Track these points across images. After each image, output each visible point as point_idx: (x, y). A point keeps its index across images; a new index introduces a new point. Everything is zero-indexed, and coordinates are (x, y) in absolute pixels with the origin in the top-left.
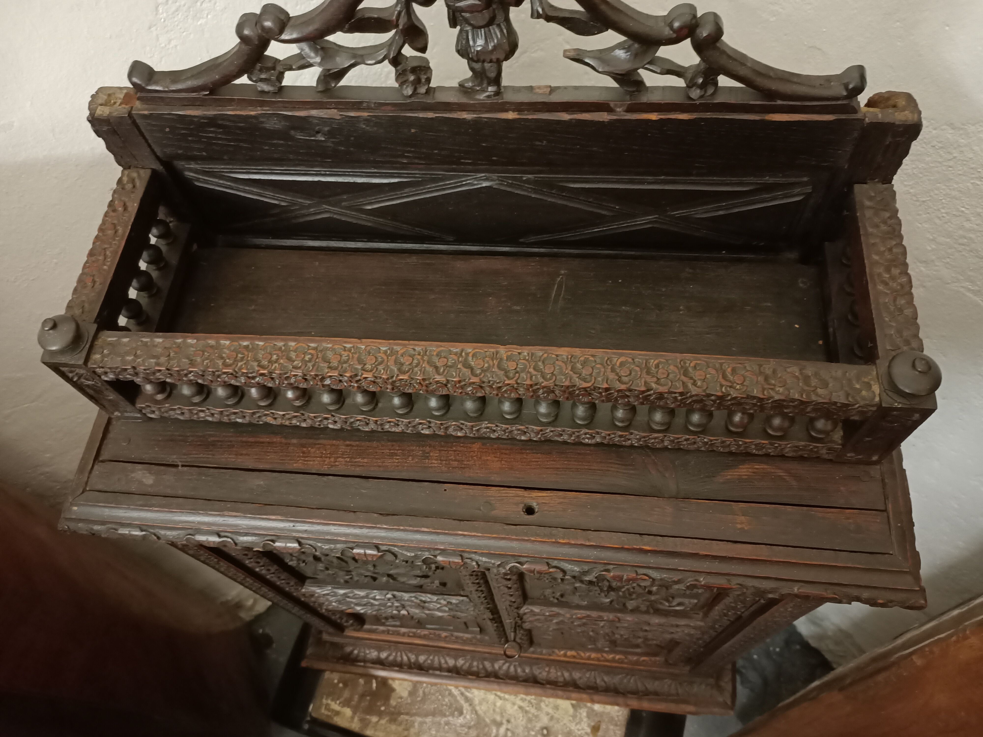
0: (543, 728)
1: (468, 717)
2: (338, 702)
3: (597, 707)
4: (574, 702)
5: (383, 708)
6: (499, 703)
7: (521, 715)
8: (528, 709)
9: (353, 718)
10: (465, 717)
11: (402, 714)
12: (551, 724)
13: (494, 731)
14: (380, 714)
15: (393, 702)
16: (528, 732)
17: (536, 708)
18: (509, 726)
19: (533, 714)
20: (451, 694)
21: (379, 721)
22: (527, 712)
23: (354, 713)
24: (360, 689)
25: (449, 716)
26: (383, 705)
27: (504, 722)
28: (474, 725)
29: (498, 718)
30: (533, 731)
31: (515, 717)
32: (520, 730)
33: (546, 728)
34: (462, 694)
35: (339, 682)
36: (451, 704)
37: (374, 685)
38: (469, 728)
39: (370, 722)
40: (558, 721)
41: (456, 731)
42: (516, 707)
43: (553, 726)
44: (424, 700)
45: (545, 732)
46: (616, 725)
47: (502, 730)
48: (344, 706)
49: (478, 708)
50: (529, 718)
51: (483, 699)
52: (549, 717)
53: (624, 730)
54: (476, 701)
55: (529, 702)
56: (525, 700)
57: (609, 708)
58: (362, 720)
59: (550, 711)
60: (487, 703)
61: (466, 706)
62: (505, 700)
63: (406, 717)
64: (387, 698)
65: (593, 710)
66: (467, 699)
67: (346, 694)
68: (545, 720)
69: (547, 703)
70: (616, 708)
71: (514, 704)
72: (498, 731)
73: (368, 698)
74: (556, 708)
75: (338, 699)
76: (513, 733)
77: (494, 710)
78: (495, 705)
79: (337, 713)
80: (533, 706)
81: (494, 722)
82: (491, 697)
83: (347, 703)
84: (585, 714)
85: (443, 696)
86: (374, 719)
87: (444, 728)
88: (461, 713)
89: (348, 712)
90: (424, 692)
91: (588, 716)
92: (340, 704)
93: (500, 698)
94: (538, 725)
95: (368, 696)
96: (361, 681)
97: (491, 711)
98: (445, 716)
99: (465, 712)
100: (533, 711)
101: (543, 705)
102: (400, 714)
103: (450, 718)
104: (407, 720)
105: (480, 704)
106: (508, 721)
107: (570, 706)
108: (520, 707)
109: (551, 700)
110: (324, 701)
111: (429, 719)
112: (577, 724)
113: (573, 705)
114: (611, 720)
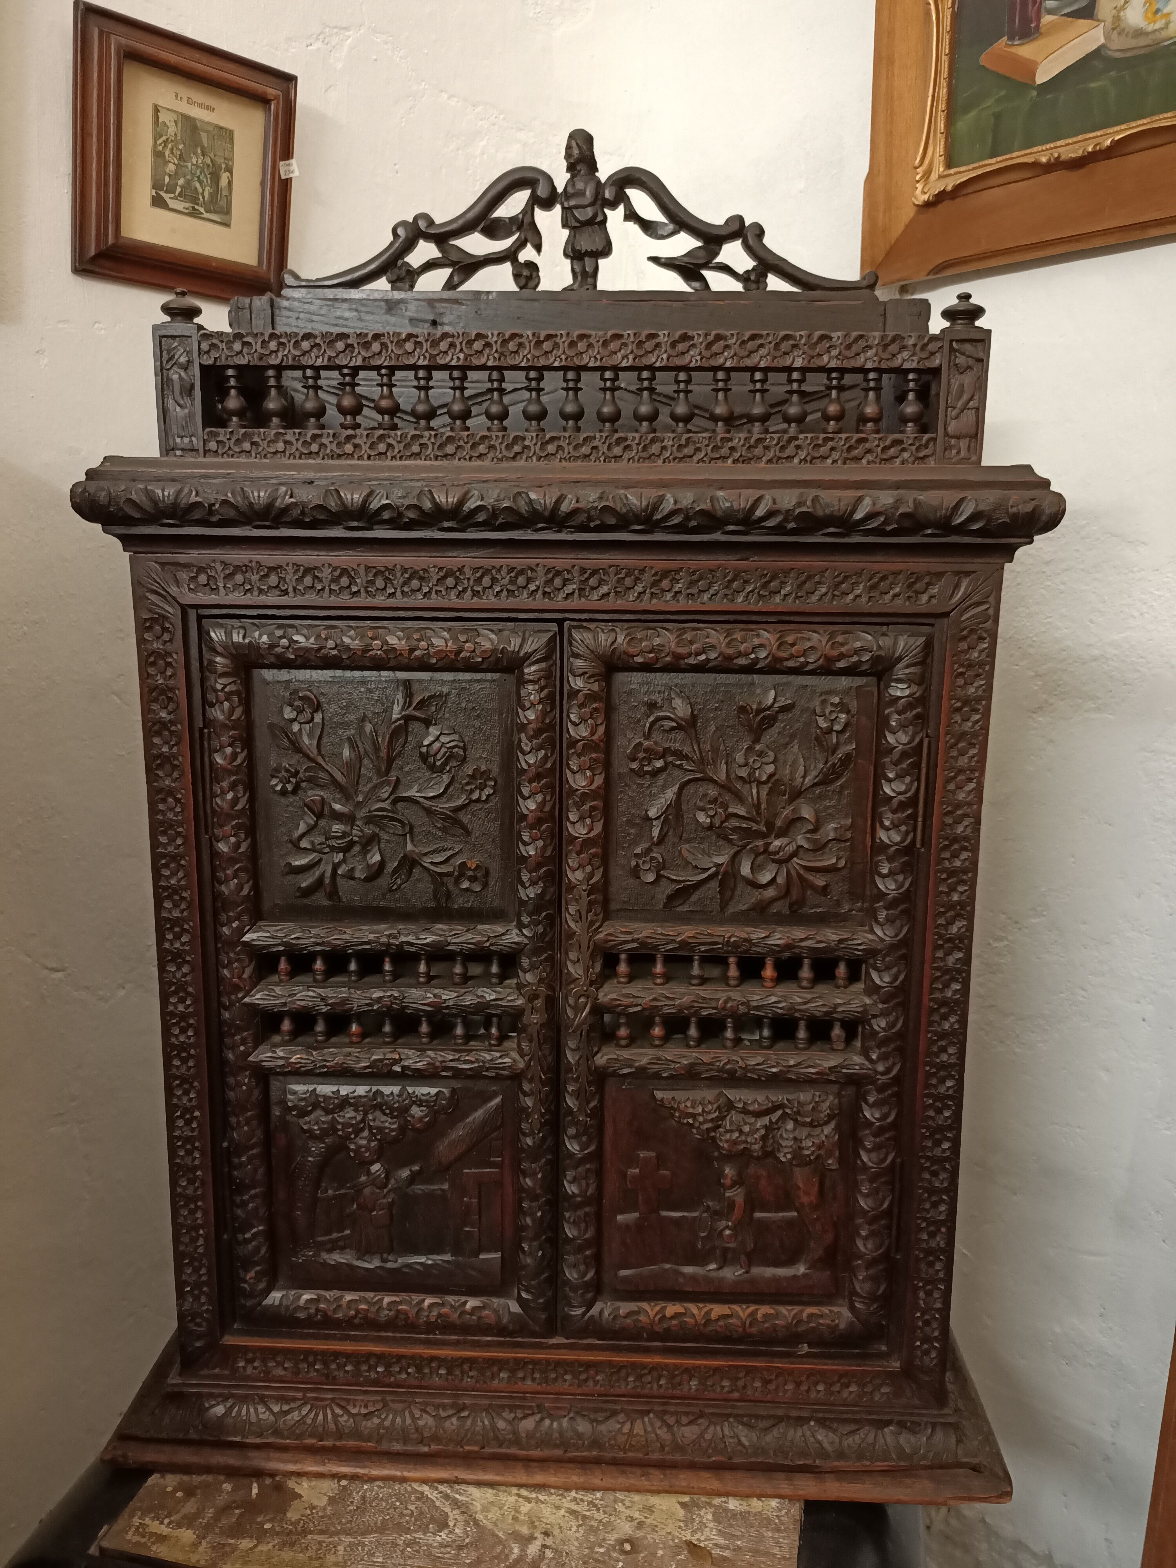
0: (622, 1542)
1: (457, 1531)
2: (166, 1521)
3: (733, 1504)
4: (686, 1499)
5: (267, 1526)
6: (525, 1508)
7: (574, 1524)
8: (587, 1513)
9: (195, 1545)
10: (452, 1532)
11: (311, 1532)
12: (639, 1534)
13: (516, 1550)
14: (261, 1535)
15: (292, 1515)
16: (591, 1548)
17: (605, 1512)
18: (549, 1542)
19: (600, 1521)
20: (421, 1497)
21: (256, 1546)
22: (585, 1517)
23: (201, 1537)
24: (221, 1500)
25: (415, 1531)
26: (269, 1521)
27: (537, 1534)
28: (471, 1543)
29: (525, 1530)
30: (601, 1546)
31: (560, 1527)
32: (573, 1547)
33: (627, 1541)
34: (446, 1497)
35: (175, 1490)
36: (421, 1513)
37: (255, 1491)
38: (460, 1548)
39: (234, 1548)
40: (654, 1529)
41: (430, 1555)
42: (562, 1512)
43: (645, 1538)
44: (361, 1509)
45: (627, 1547)
46: (778, 1530)
47: (533, 1549)
48: (179, 1526)
49: (479, 1516)
50: (592, 1526)
51: (492, 1503)
52: (635, 1523)
53: (796, 1537)
54: (478, 1506)
55: (590, 1503)
56: (582, 1500)
57: (756, 1504)
58: (217, 1548)
59: (636, 1515)
60: (501, 1508)
61: (454, 1515)
62: (538, 1501)
63: (320, 1538)
64: (282, 1510)
65: (726, 1510)
66: (456, 1504)
67: (190, 1507)
68: (627, 1529)
69: (628, 1504)
70: (774, 1503)
71: (558, 1508)
72: (523, 1550)
73: (237, 1511)
74: (650, 1509)
75: (169, 1515)
76: (556, 1551)
77: (515, 1519)
78: (517, 1511)
79: (162, 1538)
80: (598, 1510)
81: (516, 1536)
82: (509, 1498)
83: (188, 1522)
84: (710, 1517)
85: (405, 1503)
86: (246, 1544)
87: (402, 1552)
88: (443, 1524)
89: (187, 1535)
90: (364, 1497)
91: (717, 1519)
92: (170, 1523)
93: (528, 1500)
94: (612, 1538)
95: (237, 1508)
96: (227, 1487)
97: (510, 1521)
98: (408, 1531)
99: (451, 1524)
100: (599, 1516)
101: (619, 1507)
102: (305, 1532)
103: (419, 1535)
104: (320, 1543)
105: (485, 1509)
106: (547, 1534)
107: (678, 1507)
108: (572, 1512)
109: (636, 1498)
110: (136, 1521)
111: (372, 1537)
112: (694, 1532)
113: (683, 1505)
114: (766, 1522)
